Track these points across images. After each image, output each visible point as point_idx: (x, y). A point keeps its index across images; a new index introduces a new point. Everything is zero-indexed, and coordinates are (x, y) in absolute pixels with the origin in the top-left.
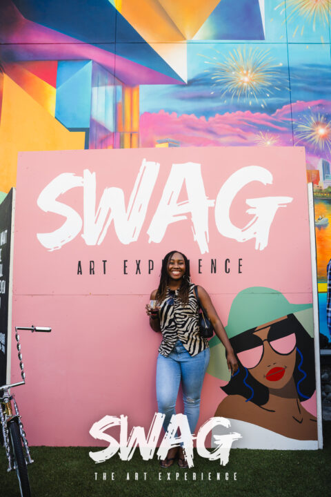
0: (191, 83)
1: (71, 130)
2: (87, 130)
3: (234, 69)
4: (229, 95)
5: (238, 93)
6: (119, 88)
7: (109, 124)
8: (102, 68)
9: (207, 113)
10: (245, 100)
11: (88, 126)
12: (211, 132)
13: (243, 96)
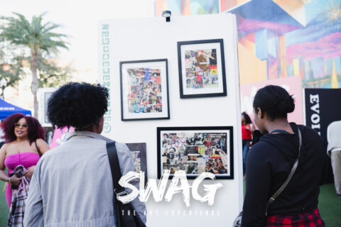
0: (308, 26)
1: (262, 60)
2: (267, 59)
3: (329, 11)
4: (326, 27)
5: (332, 24)
6: (277, 38)
7: (274, 55)
8: (270, 31)
9: (315, 39)
10: (335, 27)
11: (267, 57)
12: (317, 48)
13: (334, 24)
